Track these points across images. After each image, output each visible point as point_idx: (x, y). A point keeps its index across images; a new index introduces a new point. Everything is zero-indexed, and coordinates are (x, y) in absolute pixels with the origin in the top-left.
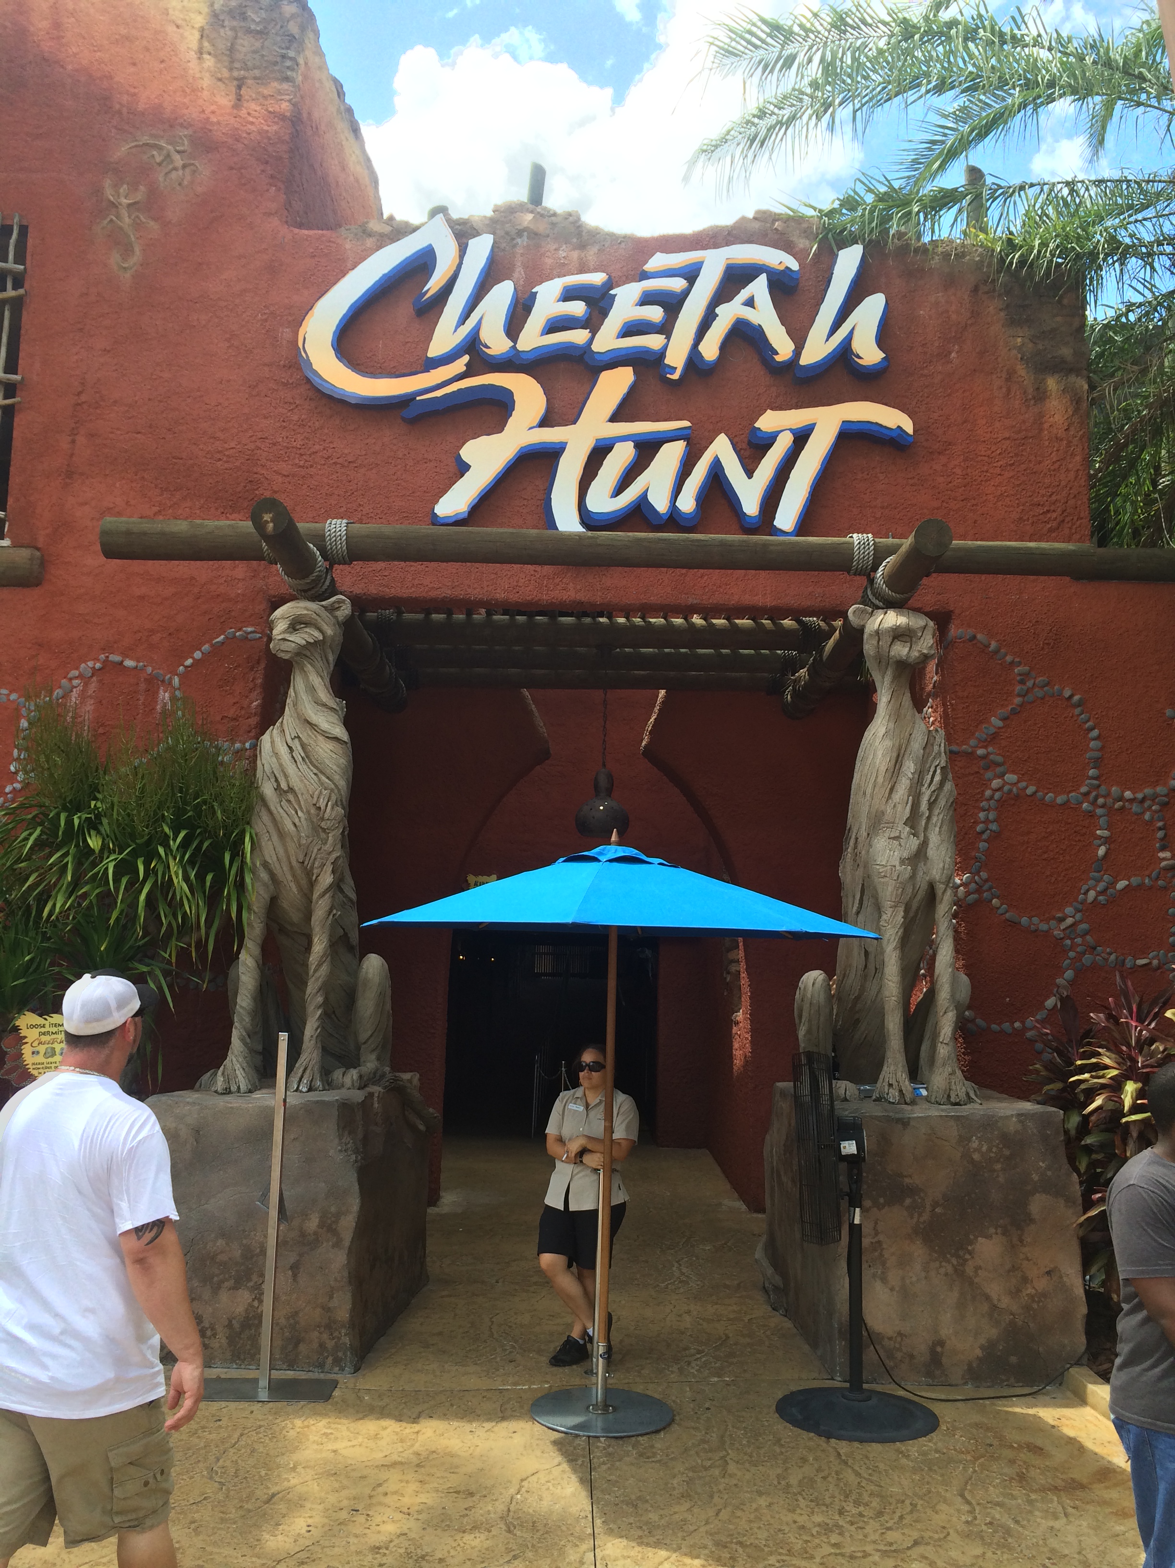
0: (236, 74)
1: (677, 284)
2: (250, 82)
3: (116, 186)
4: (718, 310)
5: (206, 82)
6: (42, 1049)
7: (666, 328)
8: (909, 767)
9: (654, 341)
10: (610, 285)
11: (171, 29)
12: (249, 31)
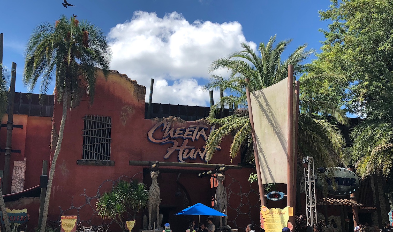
0: (138, 98)
1: (194, 129)
2: (140, 100)
3: (123, 113)
4: (198, 133)
5: (134, 99)
6: (129, 225)
7: (192, 135)
8: (222, 192)
9: (191, 136)
10: (185, 129)
11: (129, 92)
12: (139, 92)
